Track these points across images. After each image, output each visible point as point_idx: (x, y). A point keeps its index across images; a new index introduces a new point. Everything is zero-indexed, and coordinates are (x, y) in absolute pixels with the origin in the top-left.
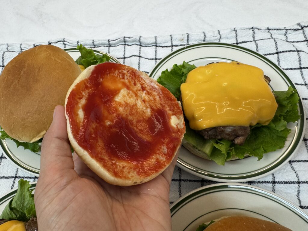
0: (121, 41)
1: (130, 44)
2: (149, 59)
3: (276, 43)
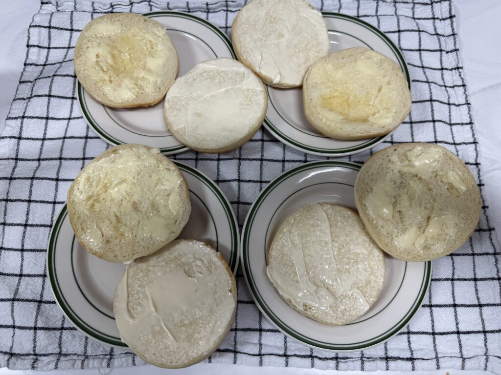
0: (222, 6)
1: (233, 9)
3: (398, 20)
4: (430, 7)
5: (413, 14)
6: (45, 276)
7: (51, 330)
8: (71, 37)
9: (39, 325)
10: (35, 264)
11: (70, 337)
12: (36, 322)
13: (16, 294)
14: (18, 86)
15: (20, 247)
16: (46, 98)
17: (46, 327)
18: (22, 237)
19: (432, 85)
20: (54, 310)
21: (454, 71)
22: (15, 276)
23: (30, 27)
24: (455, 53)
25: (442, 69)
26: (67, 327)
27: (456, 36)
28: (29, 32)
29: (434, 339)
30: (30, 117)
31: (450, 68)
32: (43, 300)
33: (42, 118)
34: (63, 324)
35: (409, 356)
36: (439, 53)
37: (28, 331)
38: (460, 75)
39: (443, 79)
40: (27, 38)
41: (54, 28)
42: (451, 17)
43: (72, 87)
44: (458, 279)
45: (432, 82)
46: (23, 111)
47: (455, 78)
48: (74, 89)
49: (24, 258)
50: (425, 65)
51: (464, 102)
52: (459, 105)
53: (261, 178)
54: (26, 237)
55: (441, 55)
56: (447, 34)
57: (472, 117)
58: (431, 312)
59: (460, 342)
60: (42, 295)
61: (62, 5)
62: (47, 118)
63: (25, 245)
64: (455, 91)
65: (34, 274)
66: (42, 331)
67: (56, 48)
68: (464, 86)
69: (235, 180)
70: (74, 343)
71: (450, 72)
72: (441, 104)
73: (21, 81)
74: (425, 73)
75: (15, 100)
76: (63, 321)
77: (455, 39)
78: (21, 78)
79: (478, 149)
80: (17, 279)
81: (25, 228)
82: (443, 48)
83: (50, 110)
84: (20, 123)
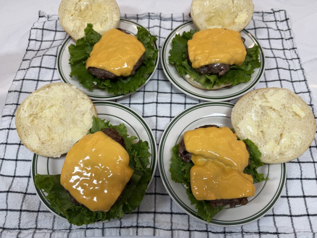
0: (146, 16)
1: (153, 18)
2: (167, 29)
3: (254, 22)
4: (273, 14)
5: (263, 19)
6: (29, 177)
7: (31, 212)
8: (55, 35)
9: (24, 208)
10: (24, 169)
11: (43, 217)
12: (22, 206)
13: (10, 188)
14: (22, 62)
15: (15, 158)
16: (38, 69)
17: (28, 209)
18: (17, 152)
19: (278, 59)
20: (34, 199)
21: (291, 50)
22: (10, 177)
23: (32, 29)
24: (291, 40)
25: (284, 49)
26: (42, 210)
27: (291, 30)
28: (30, 32)
29: (292, 219)
30: (27, 80)
31: (289, 49)
32: (27, 193)
33: (35, 80)
34: (39, 209)
35: (275, 231)
36: (281, 40)
37: (16, 212)
38: (295, 52)
39: (285, 55)
40: (29, 35)
41: (45, 29)
42: (287, 20)
43: (54, 62)
44: (305, 179)
45: (277, 57)
46: (24, 76)
47: (292, 54)
48: (55, 63)
49: (17, 165)
50: (273, 47)
51: (299, 68)
52: (296, 70)
53: (171, 115)
54: (19, 152)
55: (282, 41)
56: (285, 30)
57: (305, 77)
58: (288, 201)
59: (310, 221)
60: (27, 189)
61: (51, 17)
62: (38, 80)
63: (19, 157)
64: (293, 62)
65: (23, 175)
66: (25, 212)
67: (46, 41)
68: (298, 58)
69: (154, 116)
70: (46, 221)
71: (289, 51)
72: (284, 70)
73: (24, 59)
74: (272, 52)
75: (19, 70)
76: (40, 206)
77: (290, 32)
78: (24, 57)
79: (311, 96)
80: (11, 179)
81: (19, 146)
82: (283, 37)
83: (40, 75)
84: (21, 83)
